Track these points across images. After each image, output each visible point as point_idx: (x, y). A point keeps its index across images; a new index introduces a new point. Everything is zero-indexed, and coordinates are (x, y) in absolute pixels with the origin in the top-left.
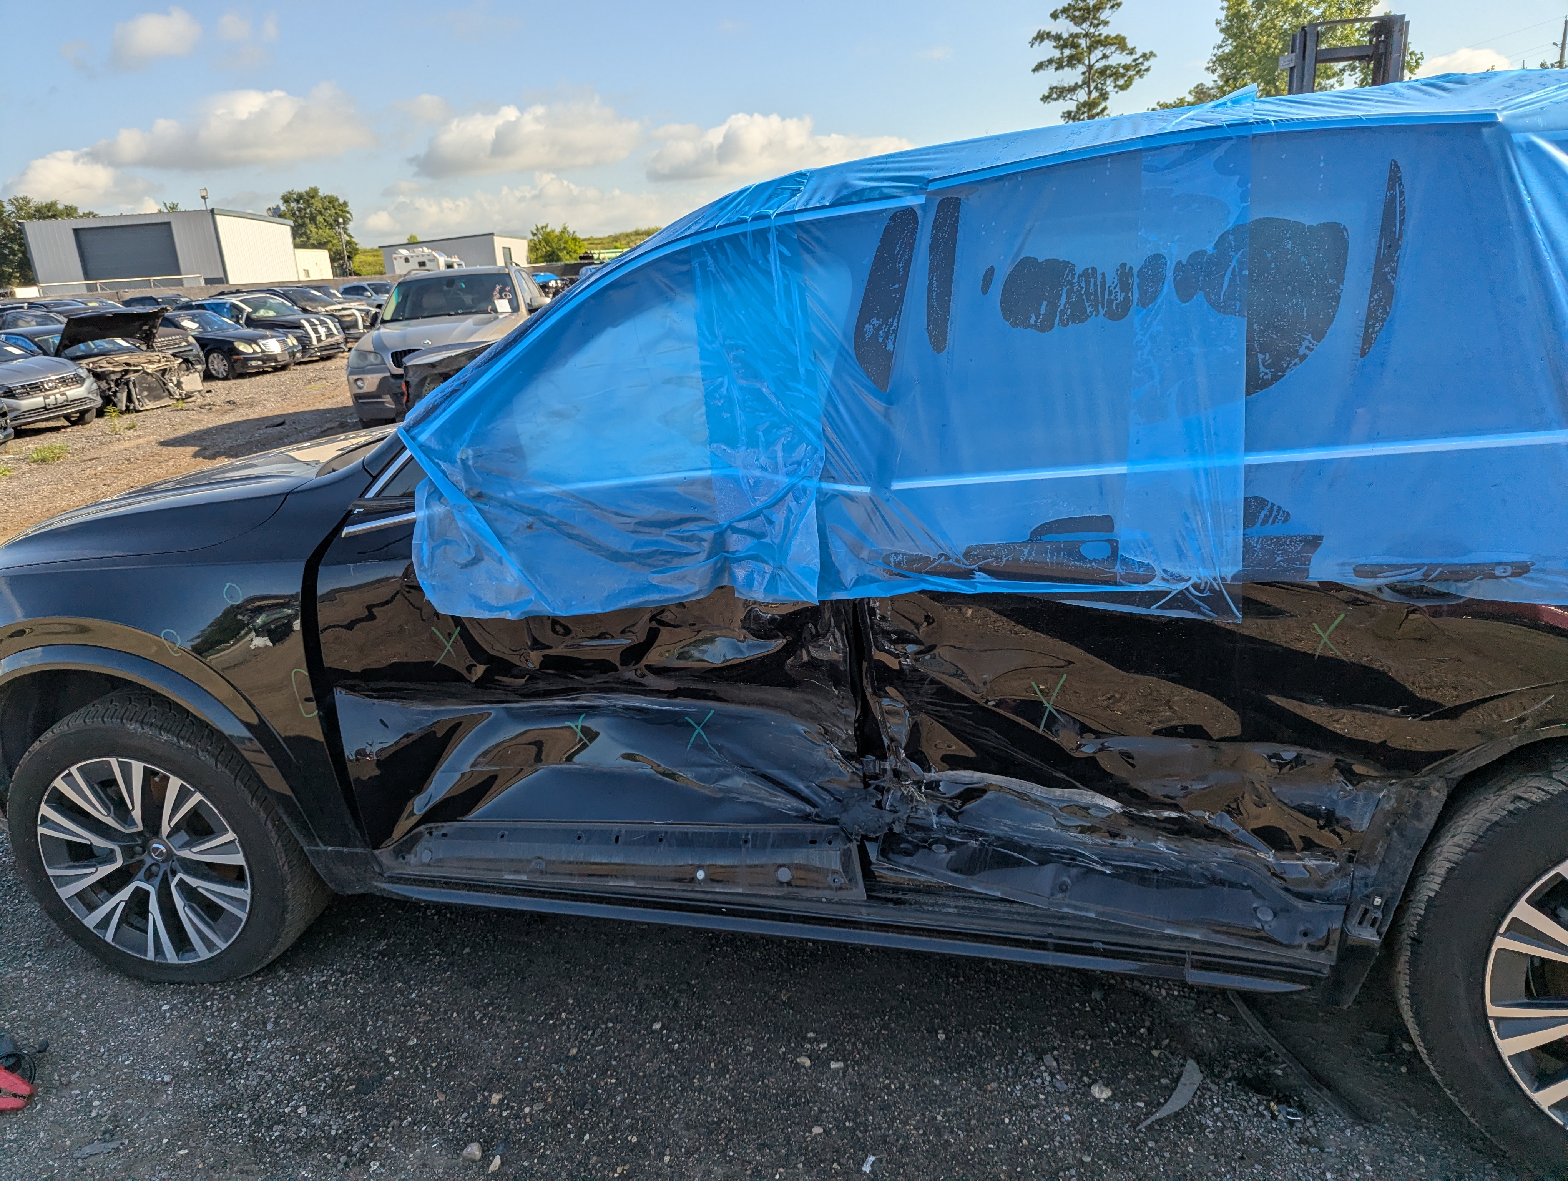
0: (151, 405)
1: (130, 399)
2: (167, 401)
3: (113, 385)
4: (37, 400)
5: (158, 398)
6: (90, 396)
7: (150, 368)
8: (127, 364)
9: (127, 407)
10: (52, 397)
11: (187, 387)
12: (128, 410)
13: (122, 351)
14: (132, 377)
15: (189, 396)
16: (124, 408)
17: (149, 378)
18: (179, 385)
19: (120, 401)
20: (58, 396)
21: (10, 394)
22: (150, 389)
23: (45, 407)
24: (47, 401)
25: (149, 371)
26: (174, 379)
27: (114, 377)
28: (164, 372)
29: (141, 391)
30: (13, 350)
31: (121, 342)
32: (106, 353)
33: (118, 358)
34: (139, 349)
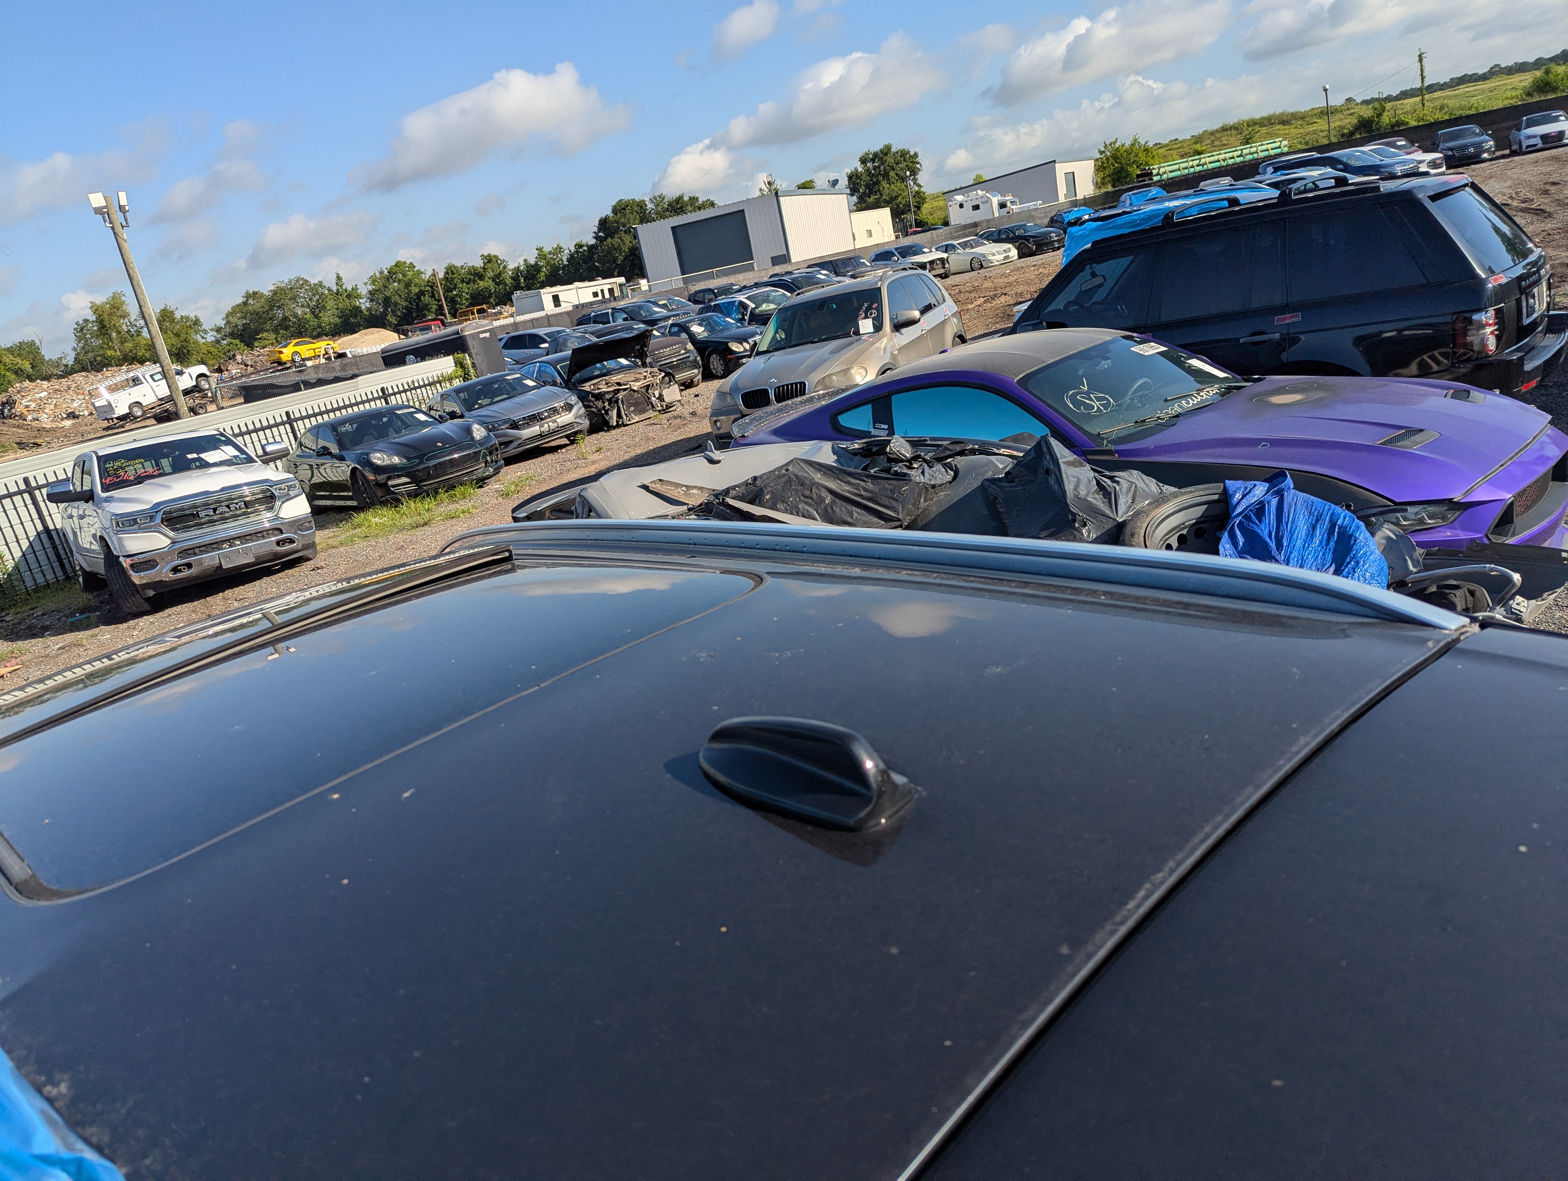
0: (637, 419)
1: (619, 416)
2: (651, 414)
3: (606, 404)
4: (535, 430)
5: (644, 411)
6: (578, 420)
7: (636, 386)
8: (619, 384)
9: (617, 422)
10: (546, 425)
11: (668, 399)
12: (618, 426)
13: (623, 369)
14: (620, 395)
15: (669, 406)
16: (615, 424)
17: (636, 394)
18: (661, 398)
19: (611, 417)
20: (550, 424)
21: (515, 426)
22: (636, 404)
23: (541, 435)
24: (542, 429)
25: (635, 388)
26: (657, 394)
27: (608, 397)
28: (647, 387)
29: (629, 407)
30: (530, 383)
31: (623, 361)
32: (609, 373)
33: (615, 378)
34: (636, 365)
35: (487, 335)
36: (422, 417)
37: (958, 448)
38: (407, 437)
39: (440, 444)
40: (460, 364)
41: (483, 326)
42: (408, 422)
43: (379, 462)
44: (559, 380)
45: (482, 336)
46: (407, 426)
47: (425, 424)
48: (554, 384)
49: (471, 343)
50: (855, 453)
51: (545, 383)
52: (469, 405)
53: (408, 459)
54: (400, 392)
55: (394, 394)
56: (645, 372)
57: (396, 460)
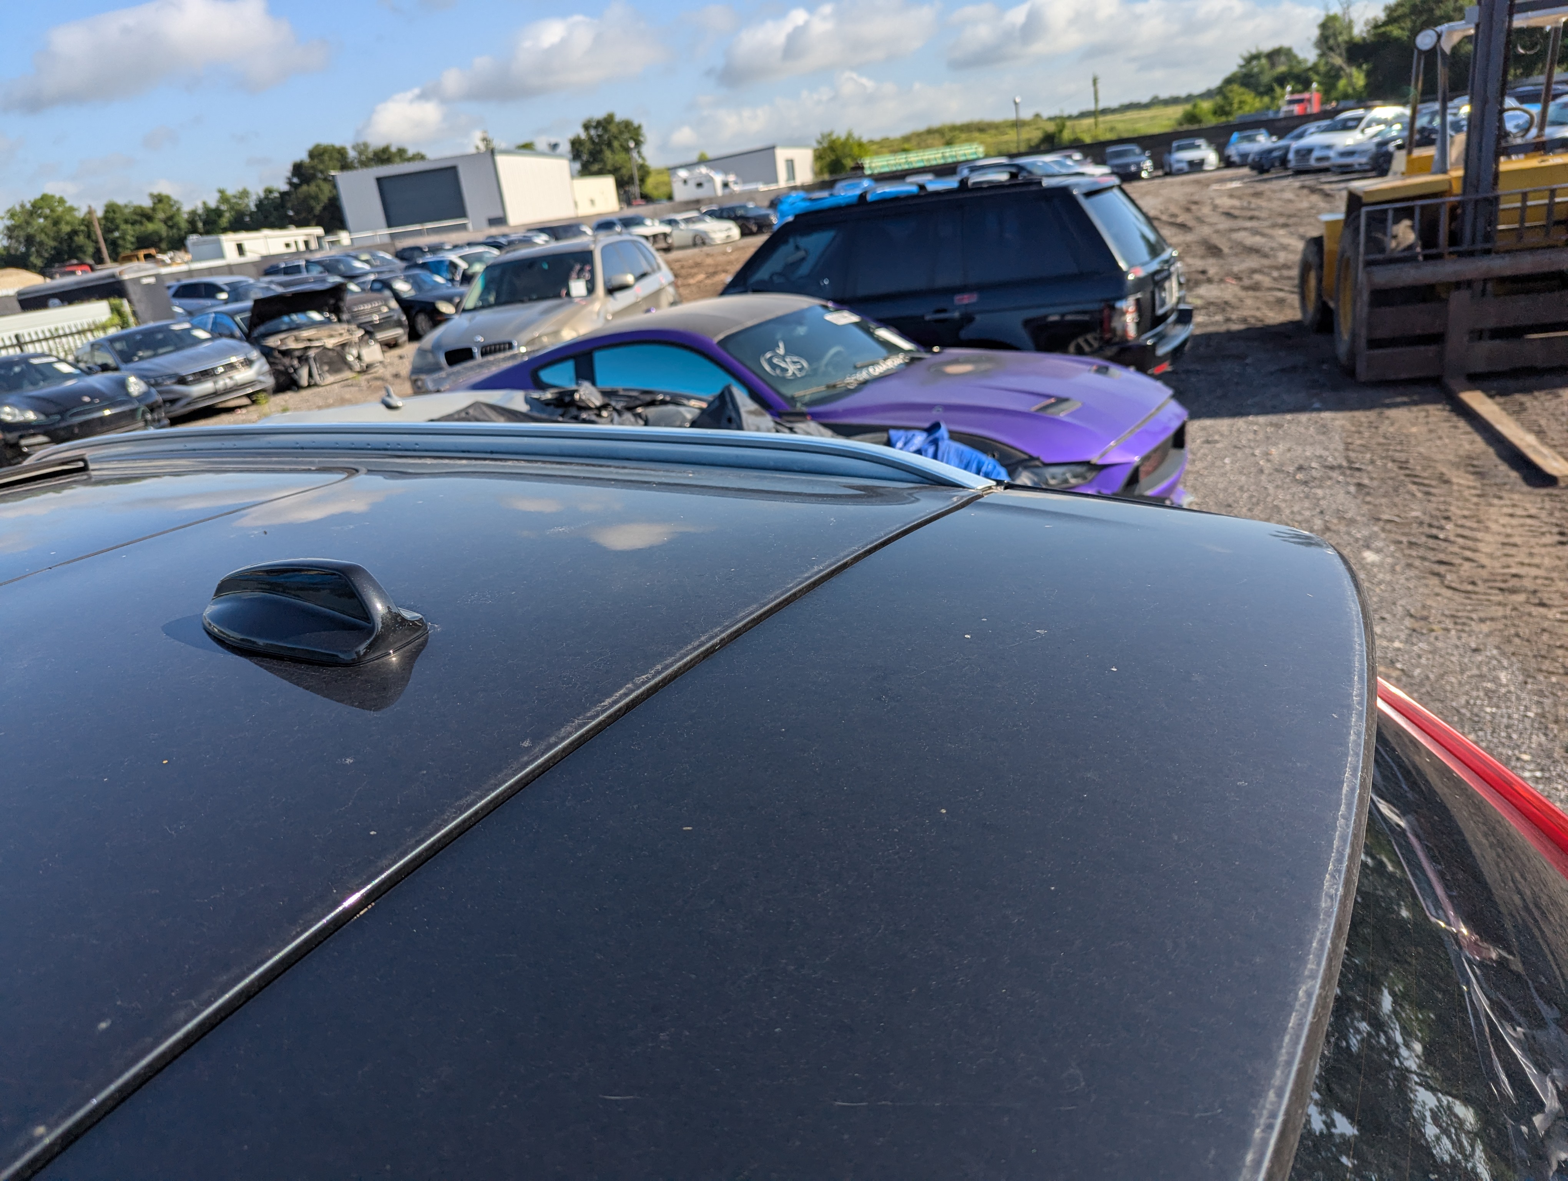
0: (330, 378)
1: (310, 375)
2: (347, 374)
3: (295, 362)
4: (207, 386)
5: (340, 371)
6: (262, 378)
7: (330, 343)
8: (310, 341)
9: (309, 382)
10: (222, 382)
11: (367, 359)
12: (309, 386)
13: (313, 324)
14: (312, 353)
15: (369, 366)
16: (306, 384)
17: (331, 353)
18: (359, 358)
19: (301, 377)
20: (227, 381)
21: (182, 381)
22: (330, 364)
23: (215, 393)
24: (218, 386)
25: (329, 346)
26: (355, 352)
27: (297, 354)
28: (343, 345)
29: (321, 367)
30: (201, 334)
31: (315, 316)
32: (298, 327)
33: (305, 334)
34: (329, 321)
35: (152, 280)
36: (65, 368)
37: (648, 398)
38: (46, 390)
39: (87, 399)
40: (116, 310)
41: (146, 270)
42: (47, 373)
43: (9, 418)
44: (238, 333)
45: (145, 281)
46: (45, 378)
47: (69, 376)
48: (232, 336)
49: (131, 289)
50: (547, 403)
51: (221, 335)
52: (126, 357)
53: (47, 415)
54: (39, 341)
55: (32, 342)
56: (342, 328)
57: (31, 416)
